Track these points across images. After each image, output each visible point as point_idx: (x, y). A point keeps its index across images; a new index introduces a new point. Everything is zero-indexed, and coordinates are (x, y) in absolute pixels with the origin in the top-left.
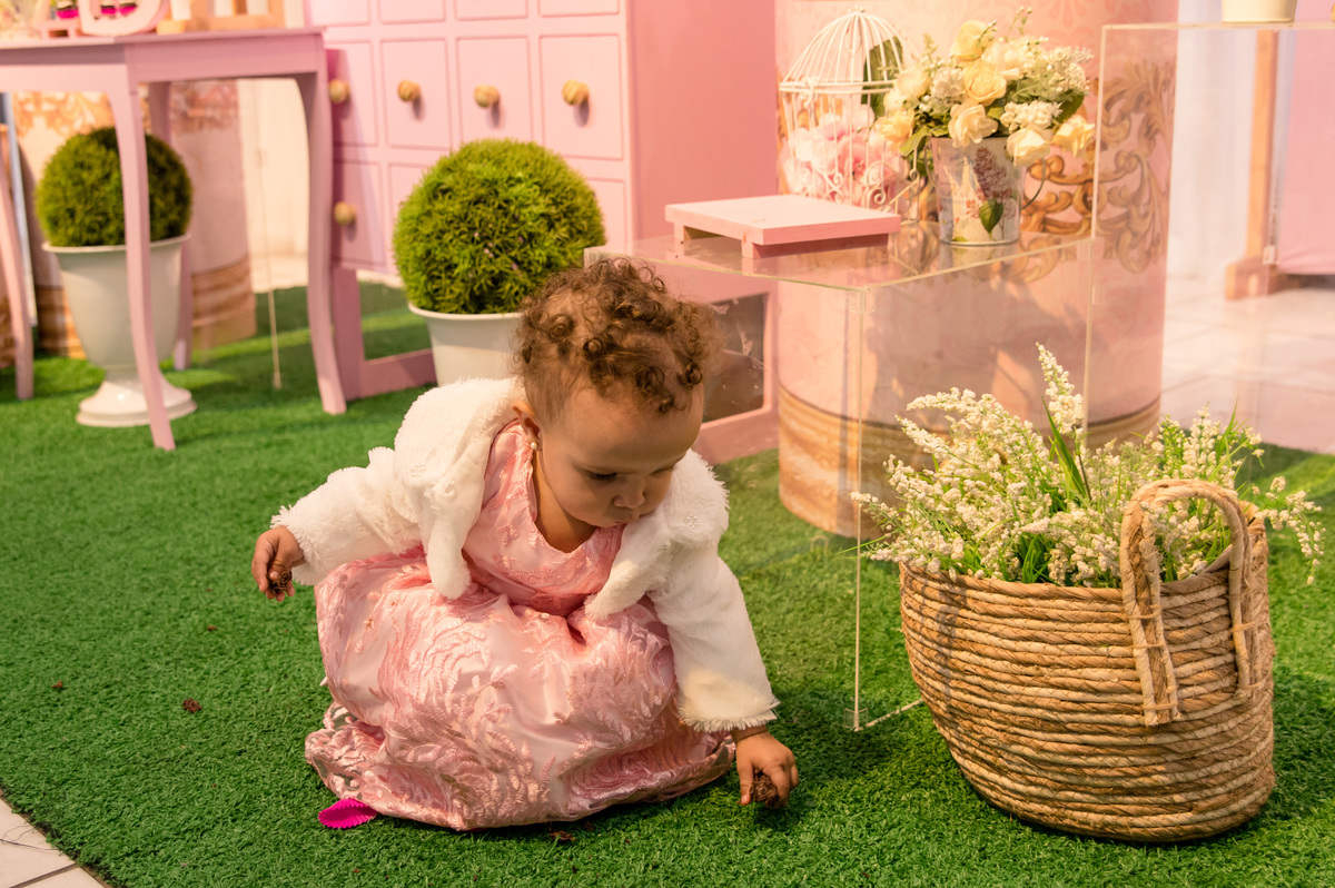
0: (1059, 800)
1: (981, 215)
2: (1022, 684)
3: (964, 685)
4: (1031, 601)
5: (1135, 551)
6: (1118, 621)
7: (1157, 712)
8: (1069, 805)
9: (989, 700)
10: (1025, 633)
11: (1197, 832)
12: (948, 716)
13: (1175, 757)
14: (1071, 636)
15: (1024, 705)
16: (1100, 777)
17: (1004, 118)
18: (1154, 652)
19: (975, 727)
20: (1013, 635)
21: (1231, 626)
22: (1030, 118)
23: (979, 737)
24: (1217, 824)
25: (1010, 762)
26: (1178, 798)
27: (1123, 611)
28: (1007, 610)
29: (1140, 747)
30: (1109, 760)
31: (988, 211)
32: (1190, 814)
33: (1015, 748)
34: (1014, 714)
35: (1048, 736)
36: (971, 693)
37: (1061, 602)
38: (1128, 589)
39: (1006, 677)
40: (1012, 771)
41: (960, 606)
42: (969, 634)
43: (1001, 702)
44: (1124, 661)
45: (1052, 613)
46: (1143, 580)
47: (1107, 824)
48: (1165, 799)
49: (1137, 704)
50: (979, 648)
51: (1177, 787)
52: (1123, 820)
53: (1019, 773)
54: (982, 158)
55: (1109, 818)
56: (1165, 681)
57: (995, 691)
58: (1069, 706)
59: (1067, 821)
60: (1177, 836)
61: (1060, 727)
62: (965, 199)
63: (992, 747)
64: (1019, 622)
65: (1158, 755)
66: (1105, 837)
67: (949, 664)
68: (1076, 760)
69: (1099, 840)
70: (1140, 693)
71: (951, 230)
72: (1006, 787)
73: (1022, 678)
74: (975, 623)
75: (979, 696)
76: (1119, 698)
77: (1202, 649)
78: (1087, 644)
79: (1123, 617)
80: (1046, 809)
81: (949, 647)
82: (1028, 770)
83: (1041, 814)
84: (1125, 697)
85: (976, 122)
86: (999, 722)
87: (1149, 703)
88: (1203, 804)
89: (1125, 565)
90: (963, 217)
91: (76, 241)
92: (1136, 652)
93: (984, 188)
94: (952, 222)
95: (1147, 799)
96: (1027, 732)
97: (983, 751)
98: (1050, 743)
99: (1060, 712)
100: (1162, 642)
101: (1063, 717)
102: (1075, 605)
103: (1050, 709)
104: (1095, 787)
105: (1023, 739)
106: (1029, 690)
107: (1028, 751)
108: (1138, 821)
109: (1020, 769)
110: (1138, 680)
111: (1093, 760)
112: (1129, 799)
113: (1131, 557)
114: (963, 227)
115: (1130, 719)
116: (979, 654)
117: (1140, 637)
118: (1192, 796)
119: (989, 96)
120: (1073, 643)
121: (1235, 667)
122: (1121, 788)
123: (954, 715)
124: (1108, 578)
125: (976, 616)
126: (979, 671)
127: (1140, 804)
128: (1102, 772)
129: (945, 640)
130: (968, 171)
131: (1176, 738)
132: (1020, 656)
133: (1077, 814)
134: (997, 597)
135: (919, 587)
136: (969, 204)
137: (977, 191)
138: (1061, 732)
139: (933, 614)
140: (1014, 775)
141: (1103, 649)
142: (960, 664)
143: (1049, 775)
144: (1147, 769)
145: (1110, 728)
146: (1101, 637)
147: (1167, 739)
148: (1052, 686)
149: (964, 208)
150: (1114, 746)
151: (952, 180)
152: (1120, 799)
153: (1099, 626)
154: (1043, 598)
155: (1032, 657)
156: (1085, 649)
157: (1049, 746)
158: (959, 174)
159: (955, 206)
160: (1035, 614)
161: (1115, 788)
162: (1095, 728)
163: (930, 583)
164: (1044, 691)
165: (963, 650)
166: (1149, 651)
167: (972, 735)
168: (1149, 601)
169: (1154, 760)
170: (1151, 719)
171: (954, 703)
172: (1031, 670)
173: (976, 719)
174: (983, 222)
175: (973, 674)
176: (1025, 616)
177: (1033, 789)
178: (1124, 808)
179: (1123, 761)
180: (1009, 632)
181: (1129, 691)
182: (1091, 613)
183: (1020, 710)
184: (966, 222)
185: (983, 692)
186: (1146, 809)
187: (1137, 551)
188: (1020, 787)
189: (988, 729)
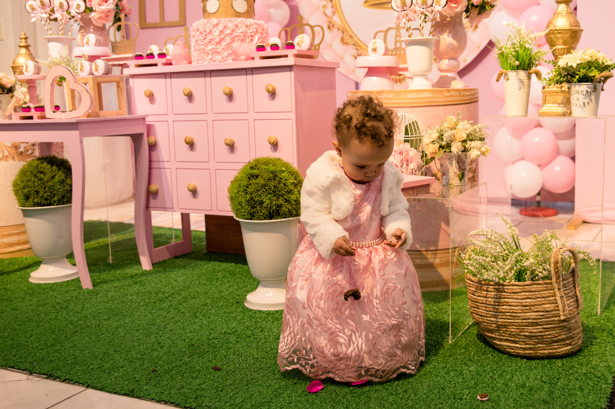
0: (535, 348)
1: (458, 176)
2: (525, 313)
3: (504, 317)
4: (526, 287)
5: (556, 268)
6: (551, 290)
7: (564, 315)
8: (539, 349)
9: (513, 320)
10: (525, 297)
11: (572, 352)
12: (496, 329)
13: (566, 329)
14: (538, 296)
15: (526, 319)
16: (548, 338)
17: (467, 146)
18: (562, 297)
19: (508, 330)
20: (521, 298)
21: (575, 289)
22: (476, 146)
23: (509, 333)
24: (576, 349)
25: (520, 338)
26: (568, 342)
27: (552, 286)
28: (519, 290)
29: (558, 327)
30: (551, 332)
31: (461, 175)
32: (570, 347)
33: (522, 334)
34: (522, 322)
35: (533, 328)
36: (508, 319)
37: (535, 286)
38: (554, 280)
39: (520, 311)
40: (520, 341)
41: (502, 292)
42: (506, 300)
43: (518, 320)
44: (554, 301)
45: (533, 290)
46: (558, 277)
47: (550, 353)
48: (564, 343)
49: (558, 314)
50: (510, 304)
51: (568, 338)
52: (554, 351)
53: (523, 342)
54: (459, 158)
55: (550, 351)
56: (565, 306)
57: (516, 316)
58: (540, 317)
59: (538, 354)
60: (568, 354)
61: (537, 324)
62: (453, 171)
63: (513, 335)
64: (523, 294)
65: (563, 329)
66: (549, 357)
67: (499, 311)
68: (542, 334)
69: (547, 359)
70: (559, 310)
71: (448, 181)
72: (518, 347)
73: (525, 311)
74: (508, 296)
75: (510, 319)
76: (553, 313)
77: (570, 296)
78: (544, 298)
79: (552, 288)
80: (531, 352)
81: (498, 306)
82: (526, 340)
83: (530, 354)
84: (555, 312)
85: (460, 147)
86: (517, 326)
87: (561, 313)
88: (573, 343)
89: (553, 272)
90: (453, 177)
91: (39, 204)
92: (557, 298)
93: (460, 168)
94: (449, 179)
95: (560, 343)
96: (526, 328)
97: (510, 337)
98: (533, 329)
99: (537, 319)
100: (563, 295)
101: (538, 321)
102: (539, 286)
103: (534, 319)
104: (547, 342)
105: (525, 330)
106: (527, 314)
107: (527, 334)
108: (558, 350)
109: (523, 340)
110: (558, 307)
111: (546, 333)
112: (555, 344)
113: (555, 270)
114: (453, 180)
115: (556, 319)
116: (510, 306)
117: (558, 293)
118: (571, 341)
119: (462, 139)
120: (539, 298)
121: (577, 300)
122: (554, 341)
123: (499, 328)
124: (548, 277)
125: (508, 294)
126: (510, 311)
127: (558, 345)
128: (549, 336)
129: (497, 304)
130: (454, 162)
131: (567, 323)
132: (524, 304)
133: (541, 351)
134: (515, 287)
135: (485, 289)
136: (455, 173)
137: (457, 169)
138: (537, 326)
139: (492, 296)
140: (521, 343)
141: (548, 299)
142: (503, 310)
143: (533, 340)
144: (560, 334)
145: (551, 322)
146: (547, 295)
147: (565, 324)
148: (535, 312)
149: (453, 174)
150: (552, 328)
151: (449, 165)
152: (553, 344)
153: (546, 292)
154: (530, 285)
155: (528, 304)
156: (543, 299)
157: (534, 331)
158: (451, 164)
159: (450, 174)
160: (528, 290)
161: (552, 341)
162: (547, 323)
163: (490, 287)
164: (532, 314)
165: (504, 305)
166: (561, 297)
167: (506, 332)
168: (559, 283)
169: (562, 331)
170: (562, 318)
171: (499, 323)
172: (527, 308)
173: (508, 327)
174: (459, 178)
175: (508, 312)
176: (525, 292)
177: (527, 346)
178: (554, 347)
179: (554, 332)
180: (520, 297)
181: (556, 310)
182: (544, 288)
183: (525, 321)
184: (454, 178)
185: (511, 318)
186: (560, 346)
187: (557, 268)
188: (523, 346)
189: (513, 329)
